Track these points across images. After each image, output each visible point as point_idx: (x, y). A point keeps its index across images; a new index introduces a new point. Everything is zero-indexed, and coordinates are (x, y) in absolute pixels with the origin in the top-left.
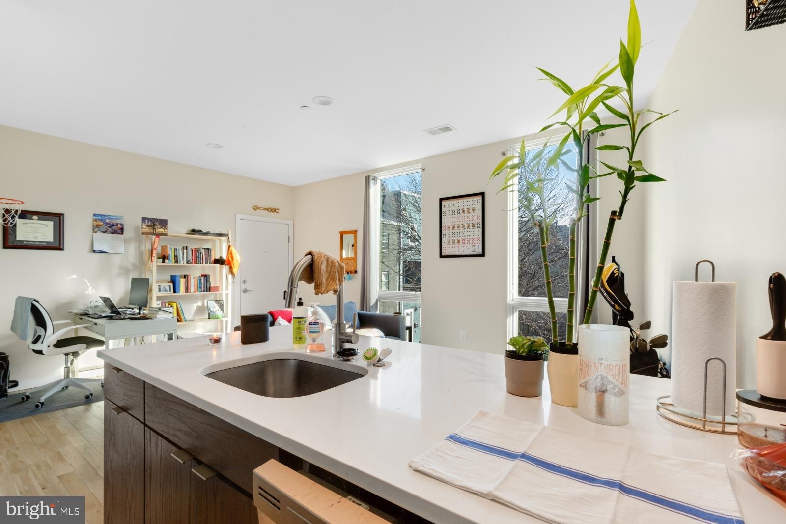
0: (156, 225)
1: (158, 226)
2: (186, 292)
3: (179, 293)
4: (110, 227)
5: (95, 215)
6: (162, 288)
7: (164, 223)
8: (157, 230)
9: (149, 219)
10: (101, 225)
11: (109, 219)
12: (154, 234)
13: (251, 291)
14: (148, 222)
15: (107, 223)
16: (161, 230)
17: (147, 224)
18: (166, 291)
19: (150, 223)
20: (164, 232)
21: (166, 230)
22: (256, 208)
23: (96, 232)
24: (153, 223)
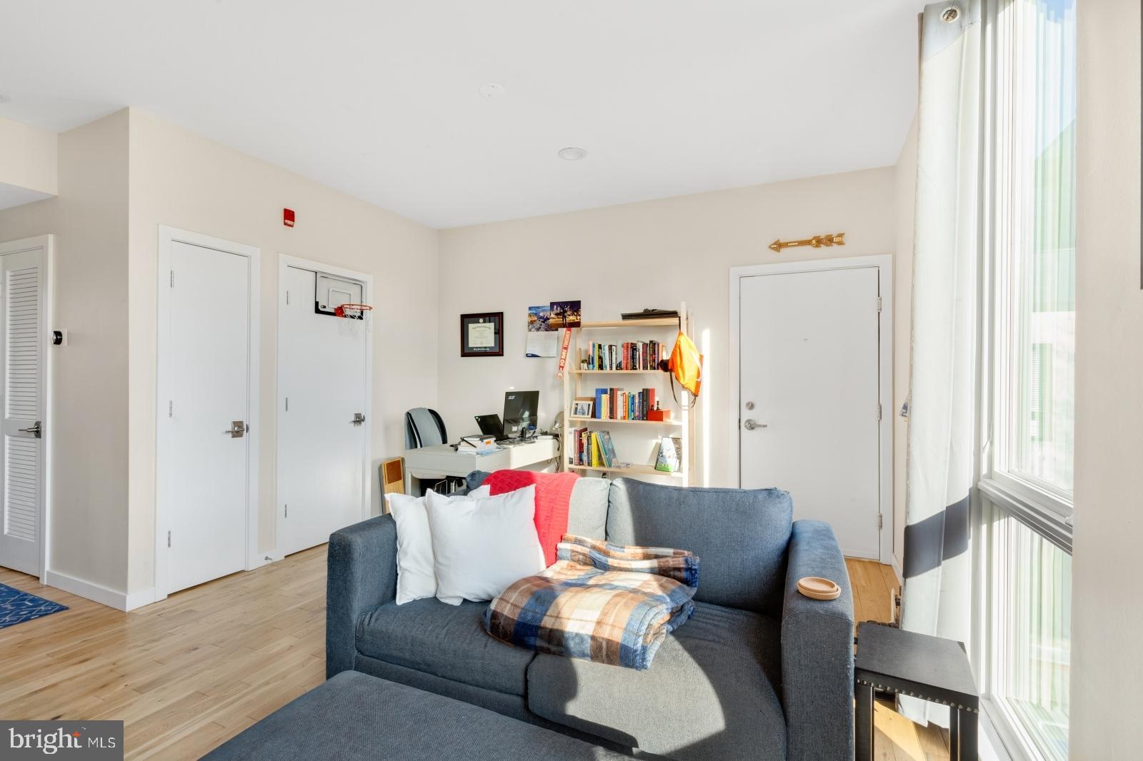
0: (566, 312)
1: (569, 313)
2: (611, 418)
3: (600, 418)
4: (543, 322)
5: (530, 308)
6: (579, 407)
7: (575, 306)
8: (567, 319)
9: (559, 304)
10: (535, 321)
11: (543, 311)
12: (564, 326)
13: (765, 426)
14: (557, 309)
15: (541, 318)
16: (571, 318)
17: (555, 311)
18: (583, 414)
19: (559, 310)
20: (576, 321)
21: (578, 318)
22: (778, 246)
23: (530, 330)
24: (563, 310)
